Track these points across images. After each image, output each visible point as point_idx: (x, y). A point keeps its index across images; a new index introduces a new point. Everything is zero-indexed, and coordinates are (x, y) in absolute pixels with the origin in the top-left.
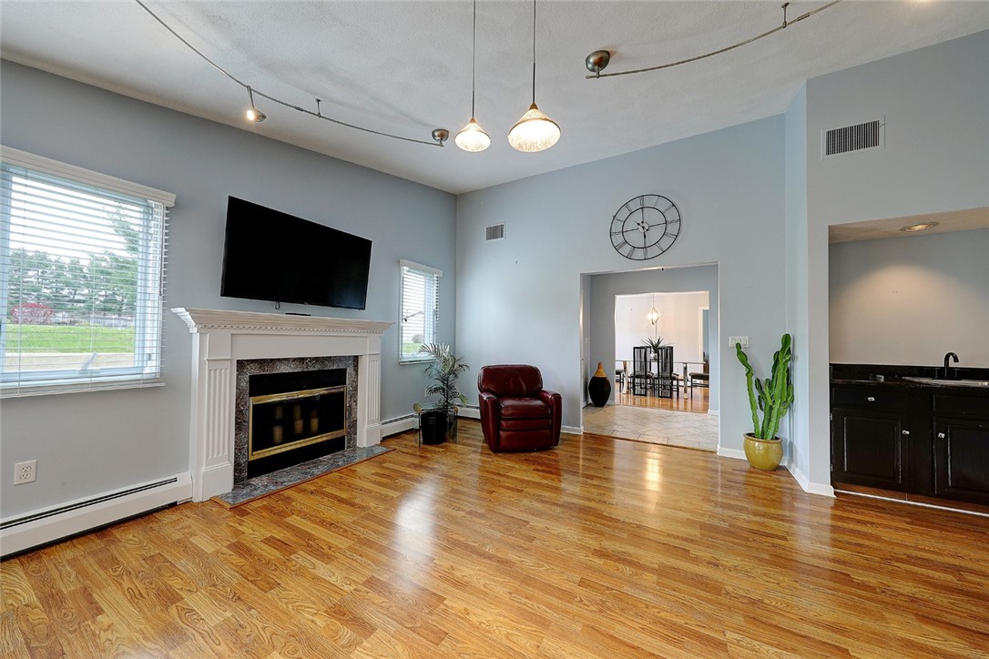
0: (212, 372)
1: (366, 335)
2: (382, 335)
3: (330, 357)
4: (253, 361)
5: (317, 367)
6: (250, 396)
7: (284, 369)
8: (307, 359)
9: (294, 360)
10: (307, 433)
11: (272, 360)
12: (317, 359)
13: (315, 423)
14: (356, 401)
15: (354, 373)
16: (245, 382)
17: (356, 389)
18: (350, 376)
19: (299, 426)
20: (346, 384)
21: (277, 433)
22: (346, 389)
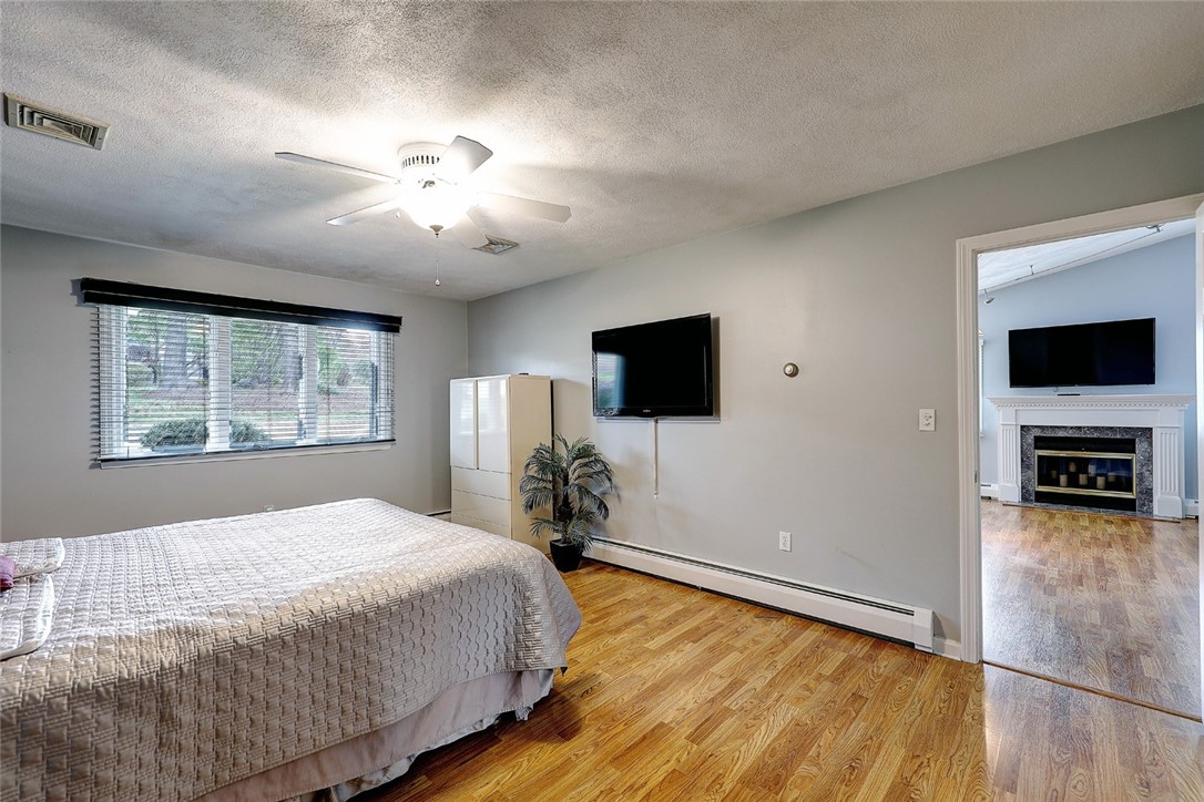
0: (1004, 431)
1: (1156, 408)
4: (1037, 427)
5: (1095, 435)
6: (1033, 449)
7: (1061, 434)
9: (1072, 428)
10: (1091, 486)
13: (1100, 480)
15: (1145, 445)
16: (1030, 440)
17: (1149, 459)
18: (1140, 446)
19: (1082, 479)
20: (1134, 452)
21: (1063, 479)
22: (1136, 458)
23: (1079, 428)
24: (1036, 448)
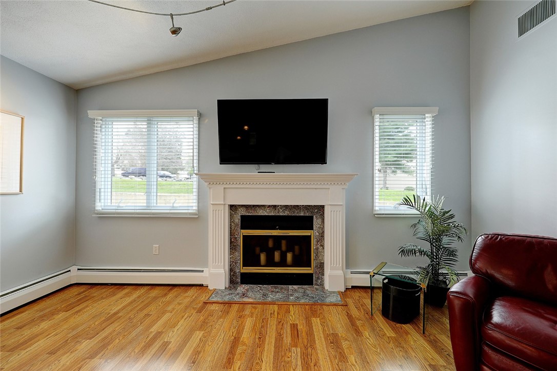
0: (214, 211)
1: (328, 187)
2: (345, 187)
3: (298, 206)
4: (242, 206)
5: (287, 213)
6: (241, 229)
7: (261, 213)
8: (278, 206)
9: (269, 206)
10: (283, 263)
11: (254, 206)
12: (286, 206)
13: (289, 256)
14: (323, 246)
15: (319, 221)
16: (237, 220)
17: (322, 235)
18: (316, 222)
19: (277, 256)
20: (313, 230)
21: (263, 257)
22: (313, 233)
23: (275, 206)
24: (243, 228)
